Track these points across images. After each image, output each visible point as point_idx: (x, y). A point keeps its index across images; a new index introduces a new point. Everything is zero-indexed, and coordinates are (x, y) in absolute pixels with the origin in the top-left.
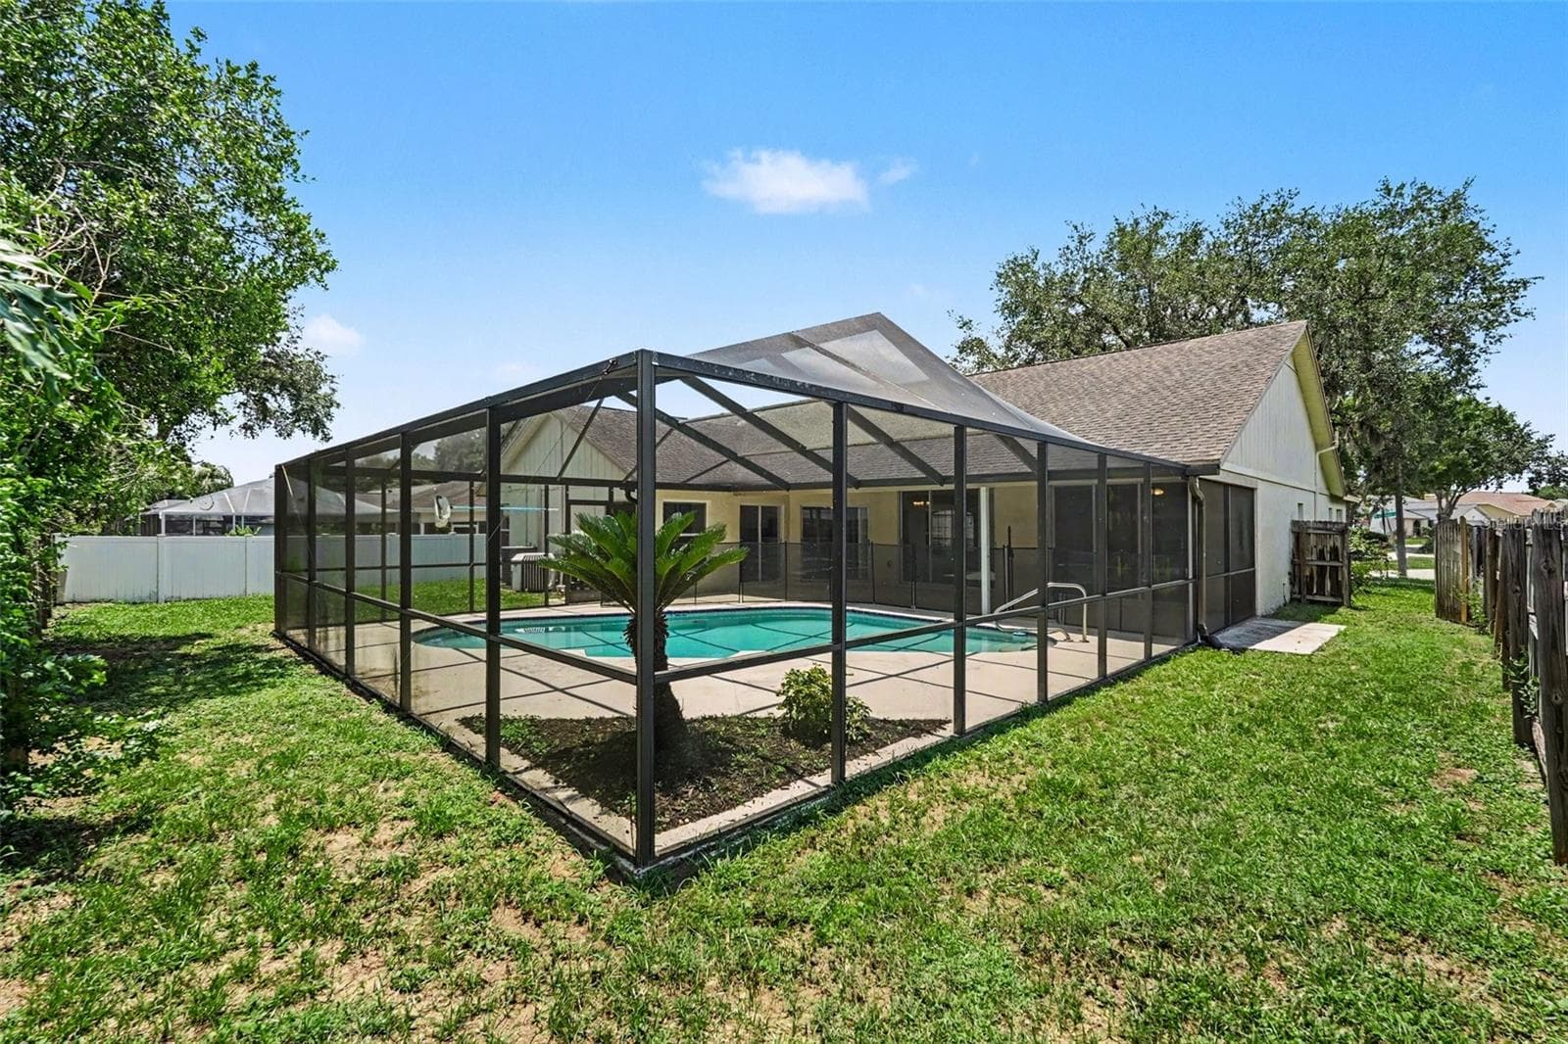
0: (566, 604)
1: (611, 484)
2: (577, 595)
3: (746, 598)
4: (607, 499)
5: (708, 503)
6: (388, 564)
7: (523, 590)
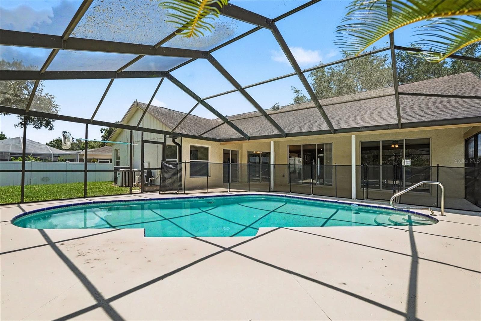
0: (142, 193)
1: (165, 133)
2: (147, 189)
3: (231, 190)
4: (163, 141)
5: (209, 147)
6: (26, 169)
7: (122, 186)
